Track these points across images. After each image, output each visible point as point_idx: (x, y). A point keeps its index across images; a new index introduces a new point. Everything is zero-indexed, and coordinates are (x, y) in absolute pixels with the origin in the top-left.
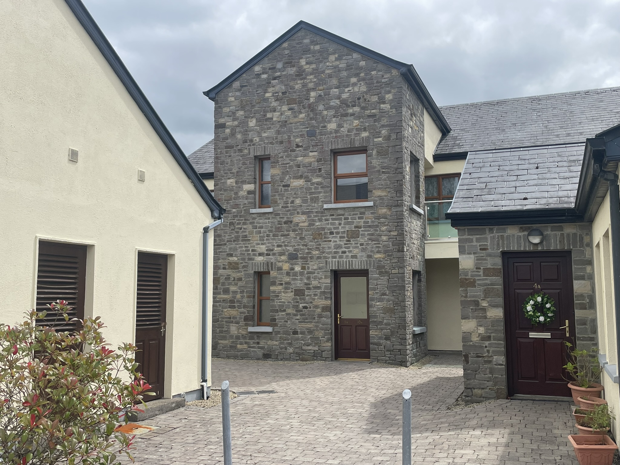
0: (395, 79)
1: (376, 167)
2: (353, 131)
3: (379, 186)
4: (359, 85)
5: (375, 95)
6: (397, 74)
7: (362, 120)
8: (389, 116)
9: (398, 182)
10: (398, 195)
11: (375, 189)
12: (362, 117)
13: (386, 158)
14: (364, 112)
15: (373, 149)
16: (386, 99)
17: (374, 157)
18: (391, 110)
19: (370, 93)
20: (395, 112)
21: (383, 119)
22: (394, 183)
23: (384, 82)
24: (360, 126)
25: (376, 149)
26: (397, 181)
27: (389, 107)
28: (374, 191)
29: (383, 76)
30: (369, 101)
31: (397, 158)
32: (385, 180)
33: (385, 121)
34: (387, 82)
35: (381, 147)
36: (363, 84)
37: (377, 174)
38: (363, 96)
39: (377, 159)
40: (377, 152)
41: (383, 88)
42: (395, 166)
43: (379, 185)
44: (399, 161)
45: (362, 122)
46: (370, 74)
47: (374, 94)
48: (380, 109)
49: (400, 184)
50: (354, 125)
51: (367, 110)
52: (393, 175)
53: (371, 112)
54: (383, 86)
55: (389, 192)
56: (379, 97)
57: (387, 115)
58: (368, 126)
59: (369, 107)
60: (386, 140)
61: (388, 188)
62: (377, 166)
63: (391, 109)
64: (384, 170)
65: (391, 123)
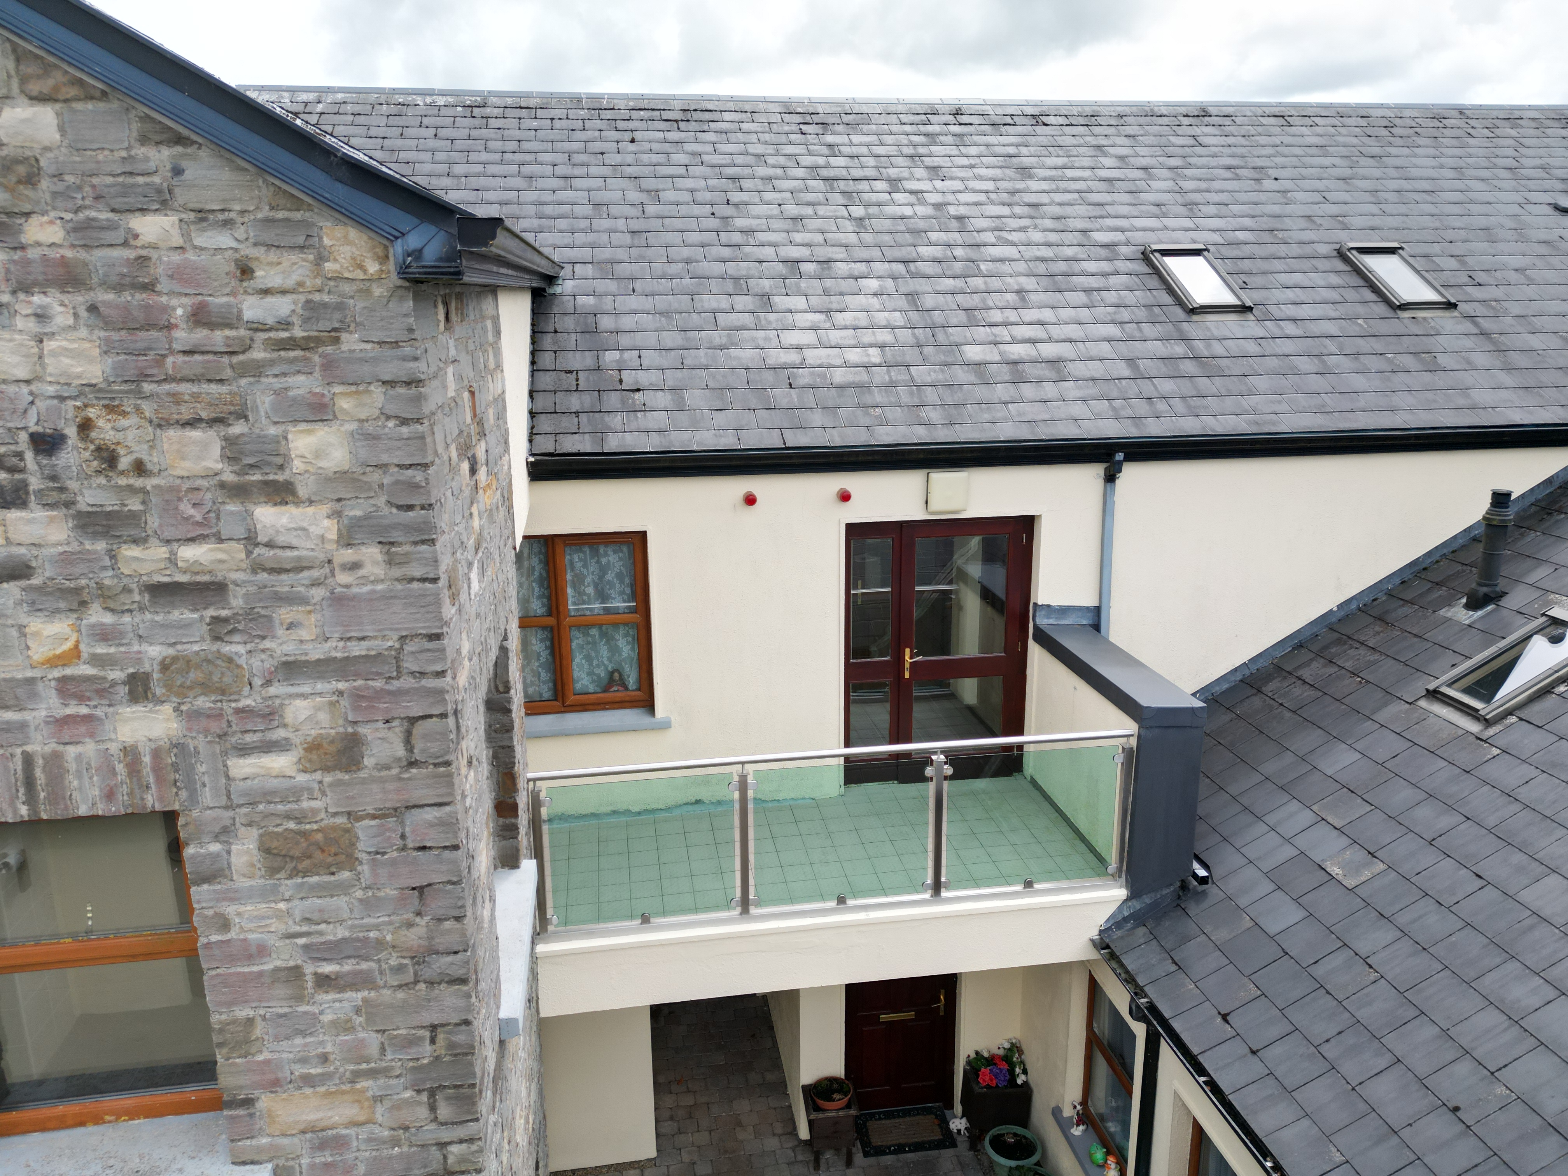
0: (358, 305)
1: (263, 951)
2: (34, 696)
3: (300, 1070)
4: (32, 325)
5: (192, 423)
6: (373, 268)
7: (97, 615)
8: (338, 600)
9: (441, 1037)
10: (445, 1111)
11: (274, 1085)
12: (105, 595)
13: (343, 888)
14: (112, 555)
15: (225, 833)
16: (297, 465)
17: (241, 882)
18: (348, 555)
19: (148, 408)
20: (379, 571)
21: (285, 614)
22: (412, 1042)
23: (258, 327)
24: (96, 660)
25: (255, 832)
26: (434, 1028)
27: (329, 528)
28: (265, 1102)
29: (245, 271)
30: (140, 468)
31: (420, 890)
32: (344, 1026)
33: (304, 634)
34: (284, 324)
35: (288, 817)
36: (61, 318)
37: (281, 991)
38: (85, 426)
39: (269, 894)
40: (266, 850)
41: (256, 370)
42: (415, 937)
43: (304, 1061)
44: (437, 904)
45: (104, 635)
46: (117, 237)
47: (186, 413)
48: (251, 540)
49: (451, 1046)
50: (39, 651)
51: (135, 541)
52: (400, 995)
53: (172, 560)
54: (258, 354)
55: (379, 1099)
56: (230, 442)
57: (318, 593)
58: (165, 666)
59: (153, 522)
60: (327, 769)
61: (372, 1073)
62: (272, 941)
63: (347, 540)
64: (328, 968)
65: (357, 649)
